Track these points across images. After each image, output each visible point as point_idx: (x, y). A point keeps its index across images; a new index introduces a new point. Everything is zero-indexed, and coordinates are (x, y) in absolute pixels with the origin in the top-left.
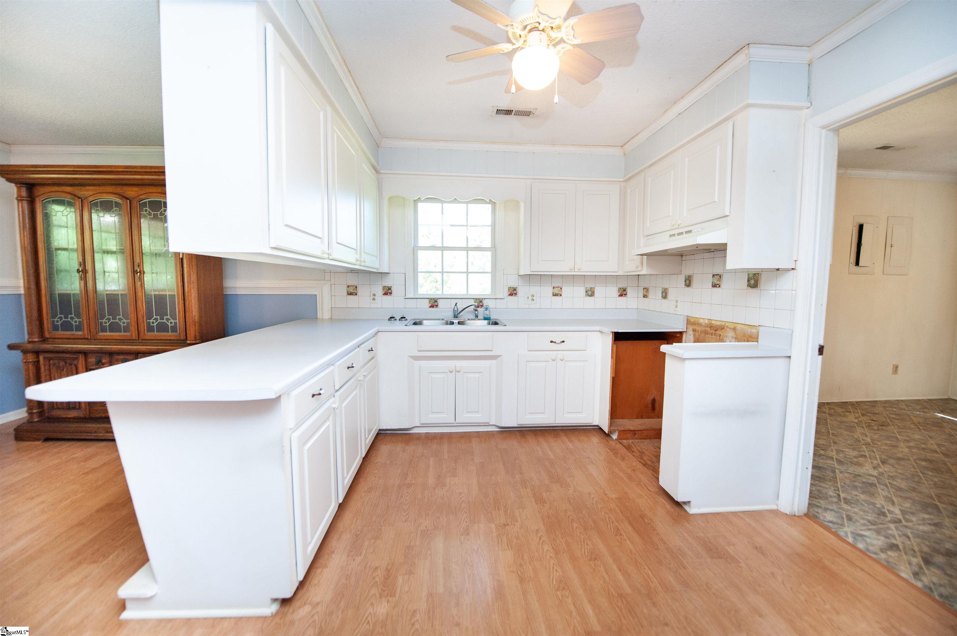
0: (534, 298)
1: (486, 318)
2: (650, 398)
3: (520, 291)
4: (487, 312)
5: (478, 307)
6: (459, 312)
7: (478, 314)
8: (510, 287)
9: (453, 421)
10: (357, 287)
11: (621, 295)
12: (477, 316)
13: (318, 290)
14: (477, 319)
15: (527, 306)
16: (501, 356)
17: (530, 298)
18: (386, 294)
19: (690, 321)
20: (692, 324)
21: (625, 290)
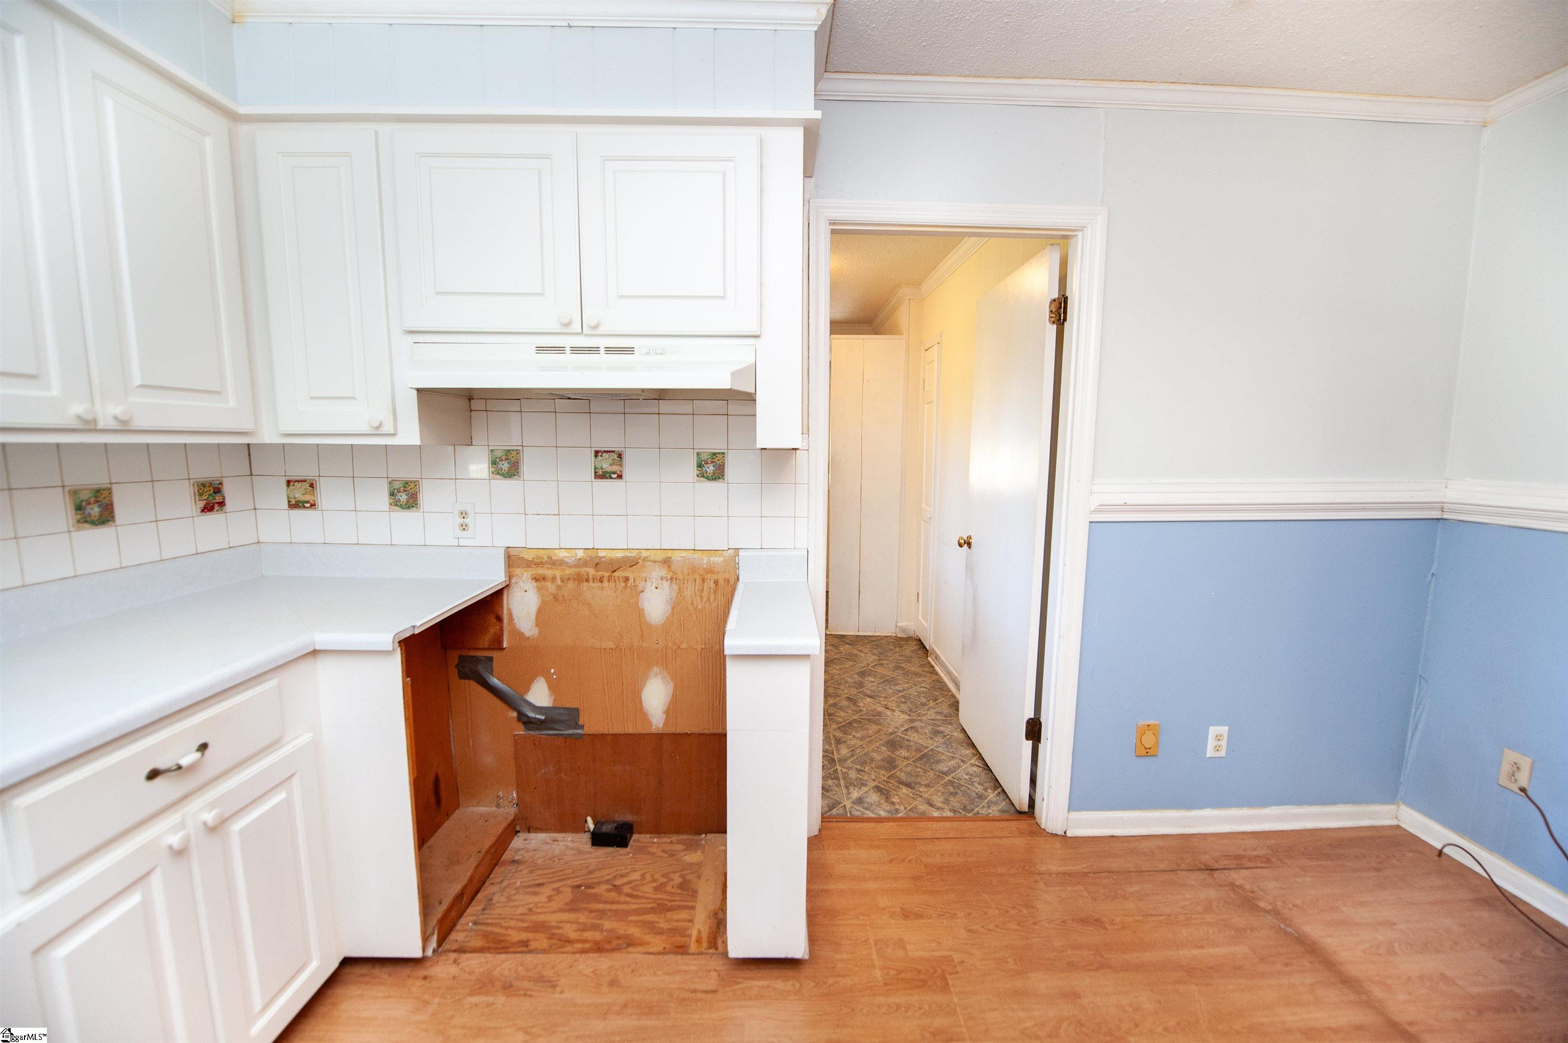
2: (432, 778)
11: (208, 508)
19: (519, 558)
20: (529, 564)
21: (218, 490)
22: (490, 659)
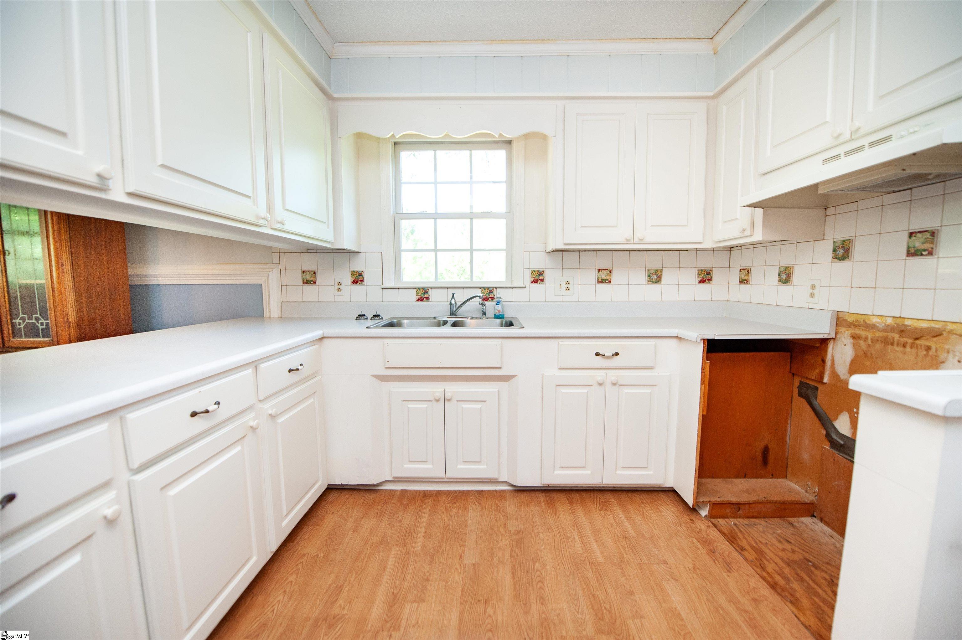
0: (569, 286)
1: (498, 316)
2: (762, 445)
3: (549, 276)
4: (499, 308)
5: (487, 300)
6: (457, 307)
7: (486, 310)
8: (534, 271)
9: (442, 475)
10: (316, 273)
11: (702, 281)
12: (484, 314)
13: (263, 278)
14: (485, 317)
15: (559, 299)
16: (515, 376)
17: (564, 286)
18: (355, 282)
19: (844, 320)
20: (850, 325)
21: (708, 273)
22: (817, 389)
